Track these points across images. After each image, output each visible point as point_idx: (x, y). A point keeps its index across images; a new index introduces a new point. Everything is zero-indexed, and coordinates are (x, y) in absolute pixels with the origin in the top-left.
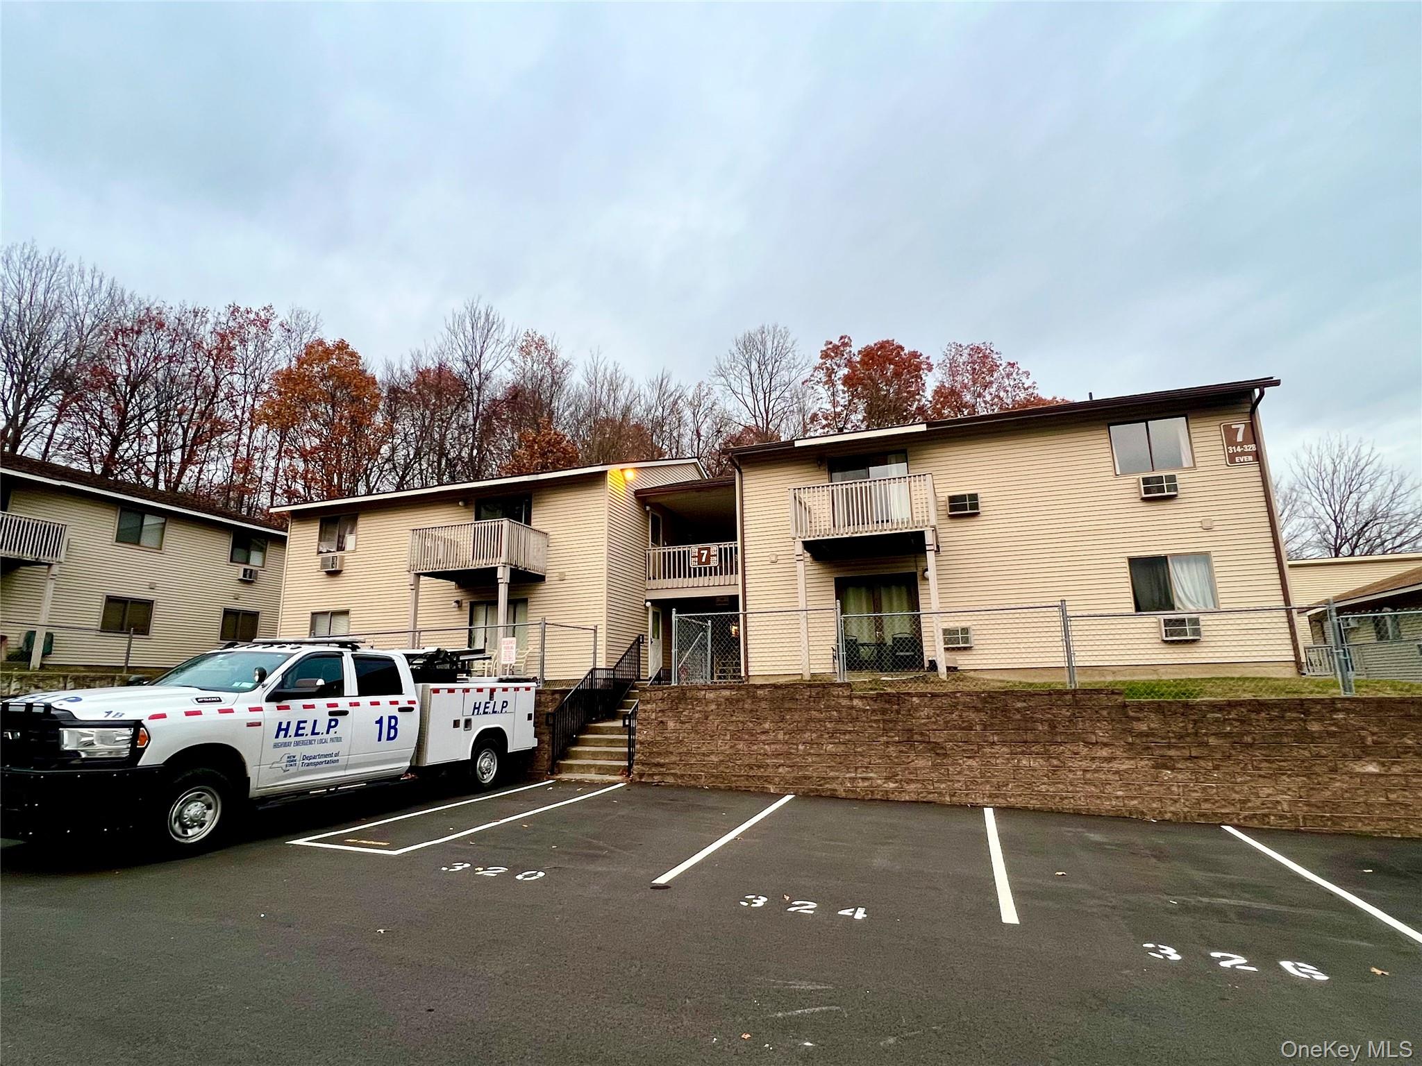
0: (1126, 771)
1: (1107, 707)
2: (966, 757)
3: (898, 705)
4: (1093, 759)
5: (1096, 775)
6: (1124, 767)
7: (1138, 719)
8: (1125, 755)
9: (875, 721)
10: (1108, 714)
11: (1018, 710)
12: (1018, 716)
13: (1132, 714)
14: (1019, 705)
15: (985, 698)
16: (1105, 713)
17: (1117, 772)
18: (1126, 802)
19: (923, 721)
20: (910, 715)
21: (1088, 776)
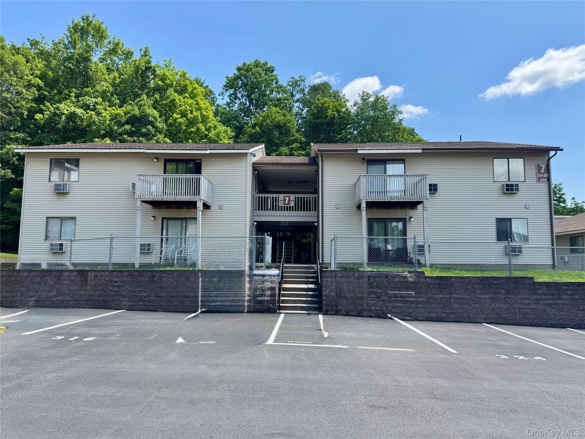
0: (534, 309)
1: (528, 284)
2: (474, 303)
3: (446, 281)
4: (523, 304)
5: (524, 310)
6: (533, 307)
7: (539, 289)
8: (534, 302)
9: (437, 288)
10: (528, 286)
11: (495, 284)
12: (495, 287)
13: (537, 287)
14: (496, 282)
15: (482, 279)
16: (527, 286)
17: (531, 309)
18: (534, 320)
19: (457, 288)
20: (451, 286)
21: (521, 310)
